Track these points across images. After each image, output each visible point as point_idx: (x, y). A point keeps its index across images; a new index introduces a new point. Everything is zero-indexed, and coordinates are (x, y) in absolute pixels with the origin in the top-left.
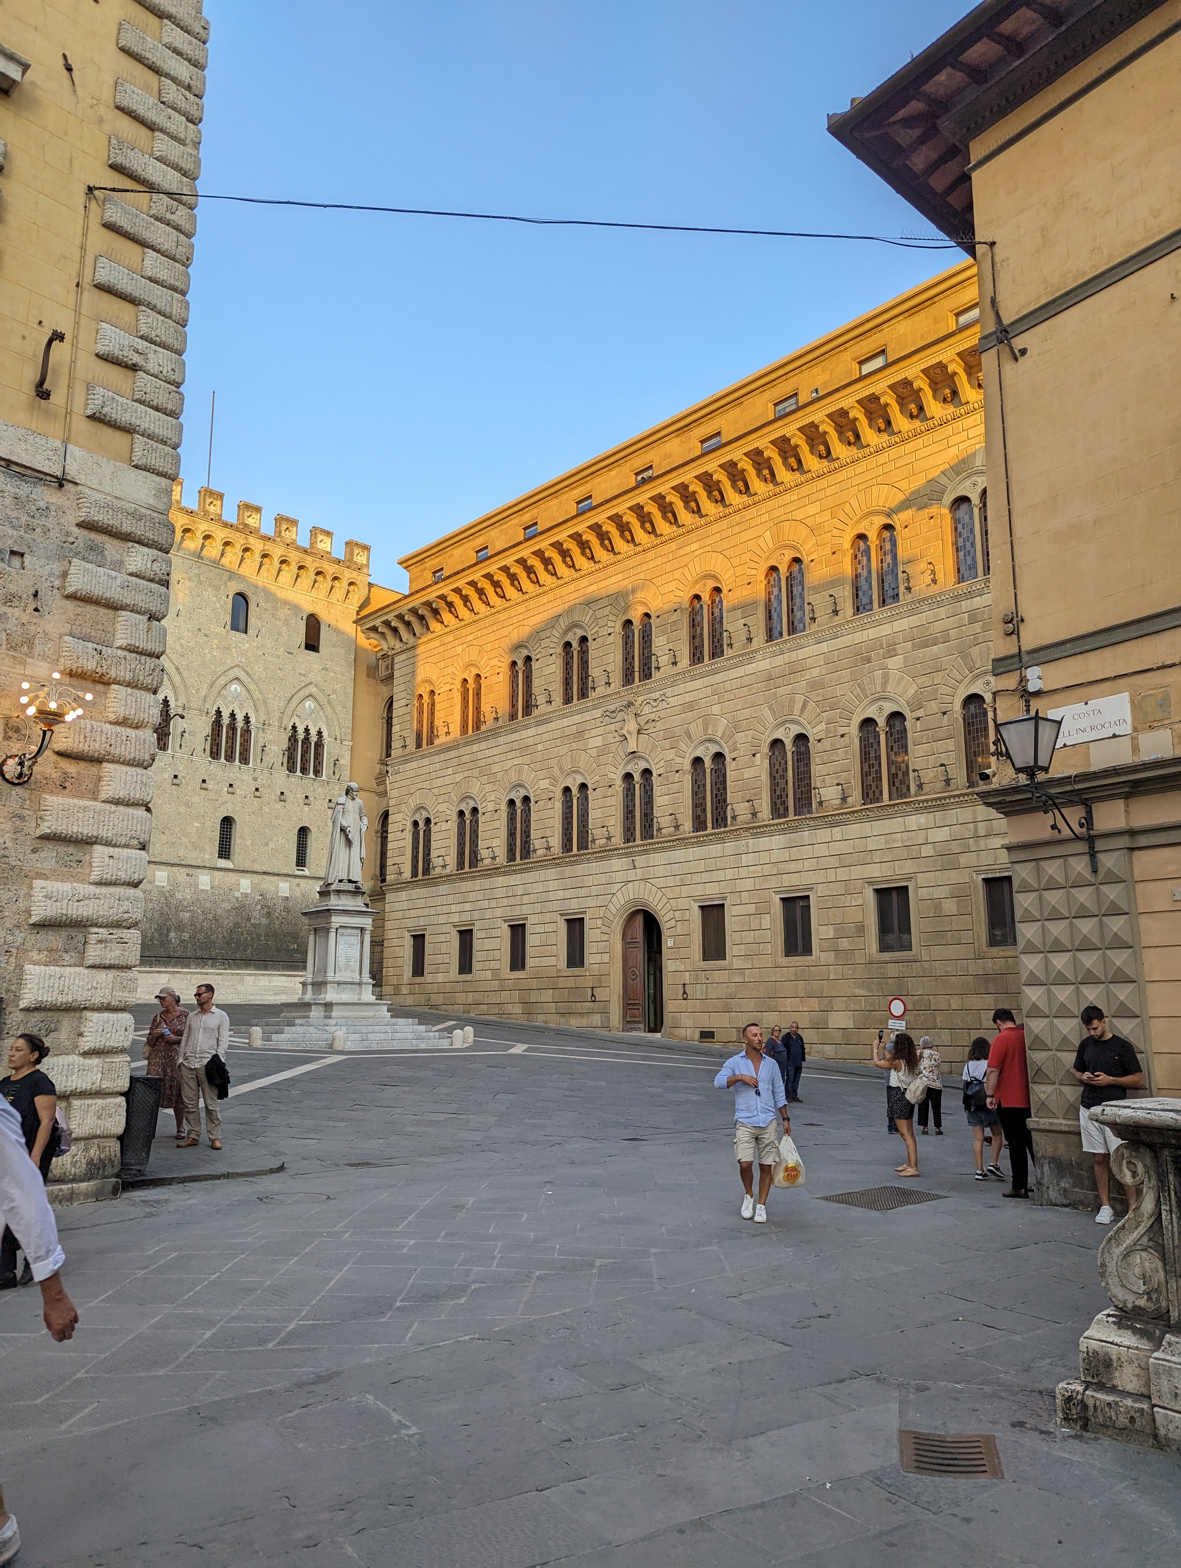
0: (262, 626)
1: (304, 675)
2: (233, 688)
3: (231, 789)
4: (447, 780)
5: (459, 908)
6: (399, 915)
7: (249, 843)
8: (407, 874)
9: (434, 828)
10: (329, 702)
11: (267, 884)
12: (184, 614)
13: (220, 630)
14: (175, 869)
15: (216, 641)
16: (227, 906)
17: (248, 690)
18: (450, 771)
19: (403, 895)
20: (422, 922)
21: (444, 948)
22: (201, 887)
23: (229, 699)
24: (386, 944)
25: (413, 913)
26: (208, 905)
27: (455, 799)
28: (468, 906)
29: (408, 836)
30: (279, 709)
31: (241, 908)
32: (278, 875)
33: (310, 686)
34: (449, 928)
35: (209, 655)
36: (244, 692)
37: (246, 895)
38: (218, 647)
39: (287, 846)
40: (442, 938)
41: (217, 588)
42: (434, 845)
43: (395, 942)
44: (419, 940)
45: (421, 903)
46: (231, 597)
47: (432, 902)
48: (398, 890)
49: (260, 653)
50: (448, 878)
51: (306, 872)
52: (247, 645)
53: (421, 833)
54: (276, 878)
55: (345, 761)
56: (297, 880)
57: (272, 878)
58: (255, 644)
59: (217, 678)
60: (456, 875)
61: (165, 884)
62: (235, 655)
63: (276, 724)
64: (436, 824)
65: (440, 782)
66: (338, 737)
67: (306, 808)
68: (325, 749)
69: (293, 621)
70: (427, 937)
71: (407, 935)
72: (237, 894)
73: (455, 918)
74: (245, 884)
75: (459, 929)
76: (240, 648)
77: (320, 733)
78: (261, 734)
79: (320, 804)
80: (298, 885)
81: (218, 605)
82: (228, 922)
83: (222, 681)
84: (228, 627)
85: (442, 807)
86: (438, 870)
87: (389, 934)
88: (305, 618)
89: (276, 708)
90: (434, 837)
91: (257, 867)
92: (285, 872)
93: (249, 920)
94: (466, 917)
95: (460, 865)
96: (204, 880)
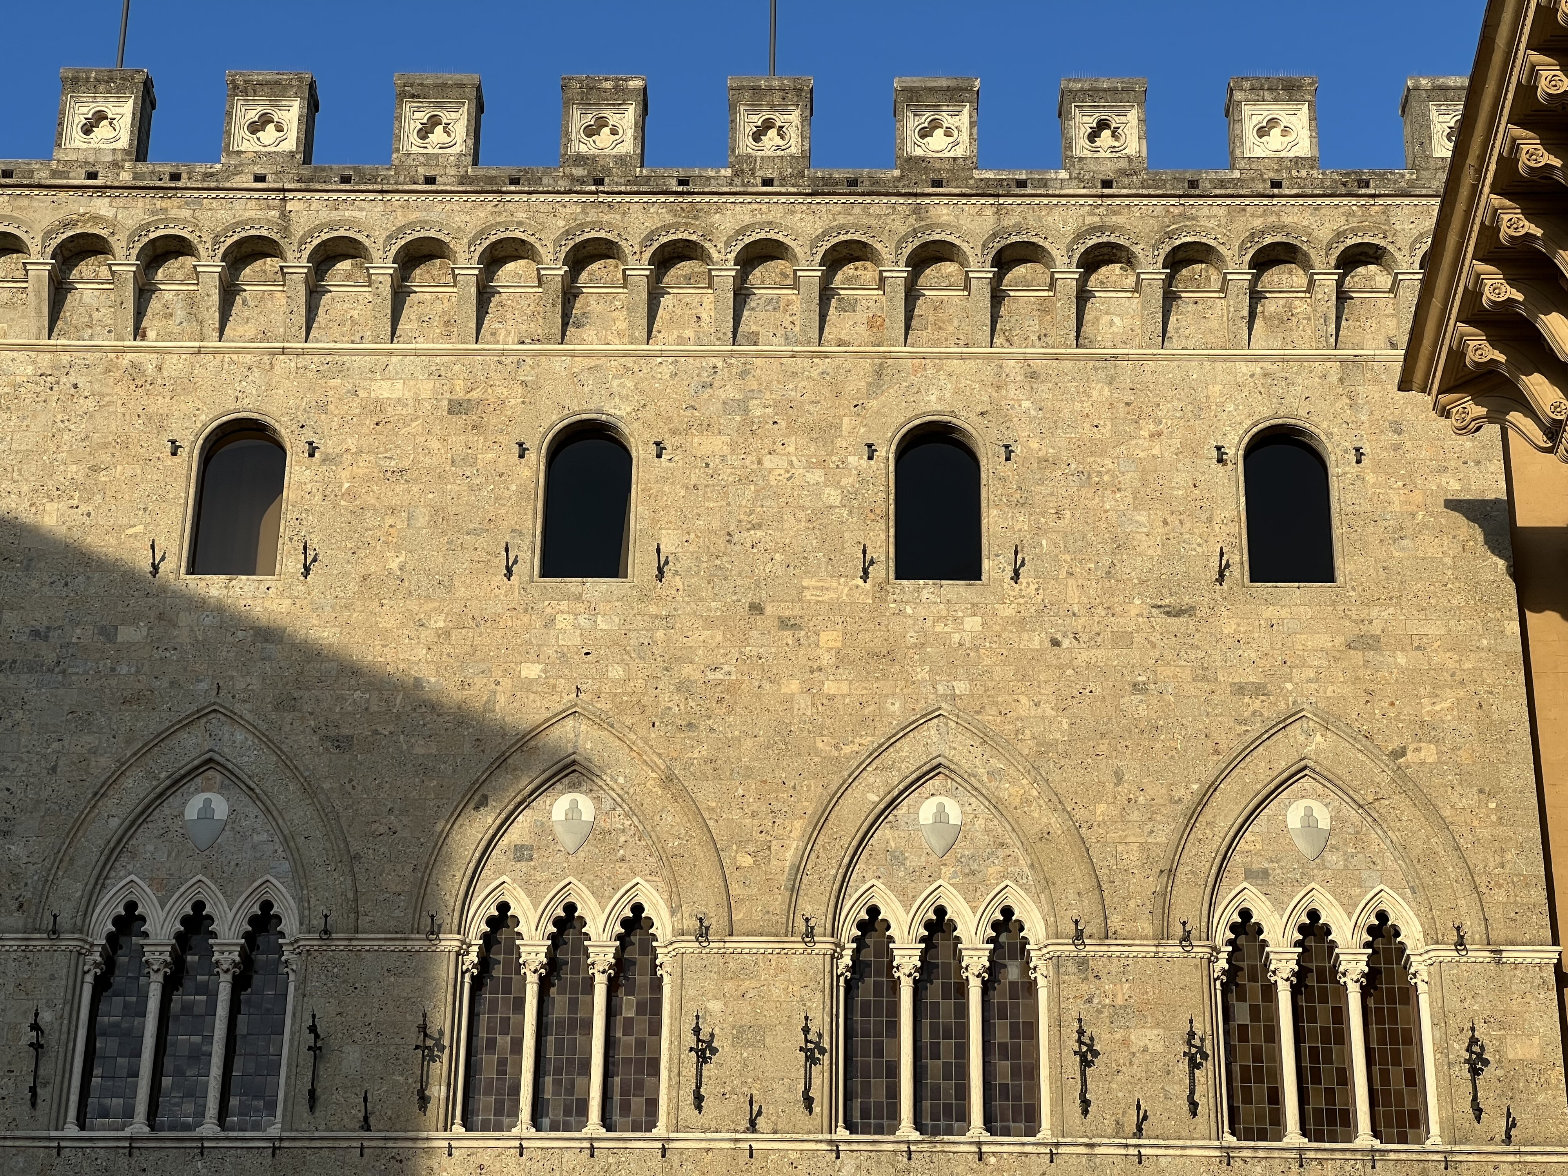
0: (1039, 530)
2: (927, 812)
10: (1401, 777)
12: (686, 562)
15: (830, 639)
17: (996, 805)
23: (913, 861)
30: (1148, 860)
33: (1298, 731)
35: (803, 702)
36: (983, 821)
38: (841, 659)
41: (825, 430)
46: (887, 452)
49: (1036, 641)
52: (973, 623)
58: (1008, 611)
59: (845, 787)
62: (922, 674)
63: (1145, 926)
66: (1472, 928)
68: (1424, 1001)
69: (1182, 478)
76: (942, 640)
77: (1381, 933)
78: (1074, 985)
81: (832, 496)
83: (869, 792)
84: (883, 569)
88: (1235, 450)
89: (1133, 857)
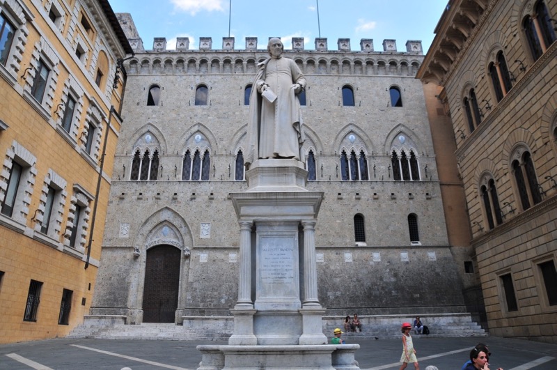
0: (363, 99)
1: (394, 121)
2: (350, 137)
3: (357, 196)
4: (497, 143)
5: (534, 243)
6: (487, 262)
7: (375, 229)
8: (486, 228)
9: (497, 185)
10: (414, 133)
11: (392, 255)
12: (314, 103)
13: (336, 107)
14: (329, 251)
15: (335, 113)
16: (365, 271)
17: (359, 137)
18: (498, 135)
19: (487, 246)
20: (506, 263)
21: (530, 282)
22: (346, 261)
23: (349, 144)
24: (483, 287)
25: (498, 258)
26: (352, 272)
27: (507, 154)
28: (542, 240)
29: (480, 200)
30: (381, 144)
31: (375, 271)
32: (399, 248)
33: (400, 127)
34: (529, 264)
35: (332, 122)
36: (358, 139)
37: (378, 263)
38: (337, 117)
39: (402, 227)
40: (525, 274)
41: (332, 86)
42: (500, 198)
43: (490, 284)
44: (507, 280)
45: (502, 248)
46: (341, 89)
47: (510, 245)
48: (483, 243)
49: (363, 114)
50: (518, 220)
51: (420, 244)
52: (354, 112)
53: (489, 193)
54: (398, 250)
55: (433, 167)
56: (413, 250)
57: (395, 250)
58: (359, 110)
59: (339, 133)
60: (524, 214)
61: (323, 261)
62: (348, 118)
63: (382, 153)
64: (497, 181)
65: (493, 148)
66: (425, 153)
67: (411, 201)
68: (418, 162)
69: (381, 93)
70: (512, 275)
71: (497, 277)
72: (371, 263)
73: (533, 254)
74: (377, 256)
75: (539, 262)
76: (351, 114)
77: (412, 153)
78: (372, 160)
79: (420, 197)
80: (414, 253)
81: (334, 94)
82: (367, 283)
83: (343, 134)
84: (342, 104)
85: (499, 166)
86: (509, 217)
87: (484, 279)
88: (388, 89)
89: (379, 144)
90: (499, 191)
91: (383, 244)
92: (403, 245)
93: (381, 279)
94: (542, 250)
95: (525, 205)
96: (348, 256)
